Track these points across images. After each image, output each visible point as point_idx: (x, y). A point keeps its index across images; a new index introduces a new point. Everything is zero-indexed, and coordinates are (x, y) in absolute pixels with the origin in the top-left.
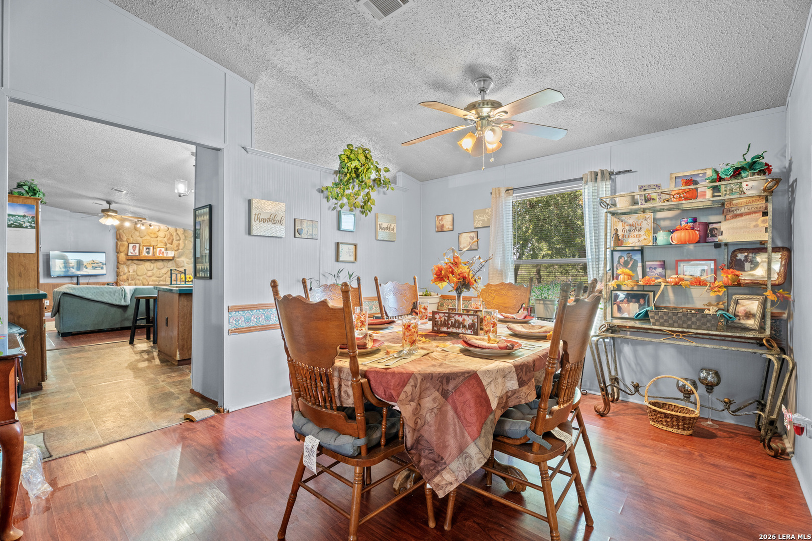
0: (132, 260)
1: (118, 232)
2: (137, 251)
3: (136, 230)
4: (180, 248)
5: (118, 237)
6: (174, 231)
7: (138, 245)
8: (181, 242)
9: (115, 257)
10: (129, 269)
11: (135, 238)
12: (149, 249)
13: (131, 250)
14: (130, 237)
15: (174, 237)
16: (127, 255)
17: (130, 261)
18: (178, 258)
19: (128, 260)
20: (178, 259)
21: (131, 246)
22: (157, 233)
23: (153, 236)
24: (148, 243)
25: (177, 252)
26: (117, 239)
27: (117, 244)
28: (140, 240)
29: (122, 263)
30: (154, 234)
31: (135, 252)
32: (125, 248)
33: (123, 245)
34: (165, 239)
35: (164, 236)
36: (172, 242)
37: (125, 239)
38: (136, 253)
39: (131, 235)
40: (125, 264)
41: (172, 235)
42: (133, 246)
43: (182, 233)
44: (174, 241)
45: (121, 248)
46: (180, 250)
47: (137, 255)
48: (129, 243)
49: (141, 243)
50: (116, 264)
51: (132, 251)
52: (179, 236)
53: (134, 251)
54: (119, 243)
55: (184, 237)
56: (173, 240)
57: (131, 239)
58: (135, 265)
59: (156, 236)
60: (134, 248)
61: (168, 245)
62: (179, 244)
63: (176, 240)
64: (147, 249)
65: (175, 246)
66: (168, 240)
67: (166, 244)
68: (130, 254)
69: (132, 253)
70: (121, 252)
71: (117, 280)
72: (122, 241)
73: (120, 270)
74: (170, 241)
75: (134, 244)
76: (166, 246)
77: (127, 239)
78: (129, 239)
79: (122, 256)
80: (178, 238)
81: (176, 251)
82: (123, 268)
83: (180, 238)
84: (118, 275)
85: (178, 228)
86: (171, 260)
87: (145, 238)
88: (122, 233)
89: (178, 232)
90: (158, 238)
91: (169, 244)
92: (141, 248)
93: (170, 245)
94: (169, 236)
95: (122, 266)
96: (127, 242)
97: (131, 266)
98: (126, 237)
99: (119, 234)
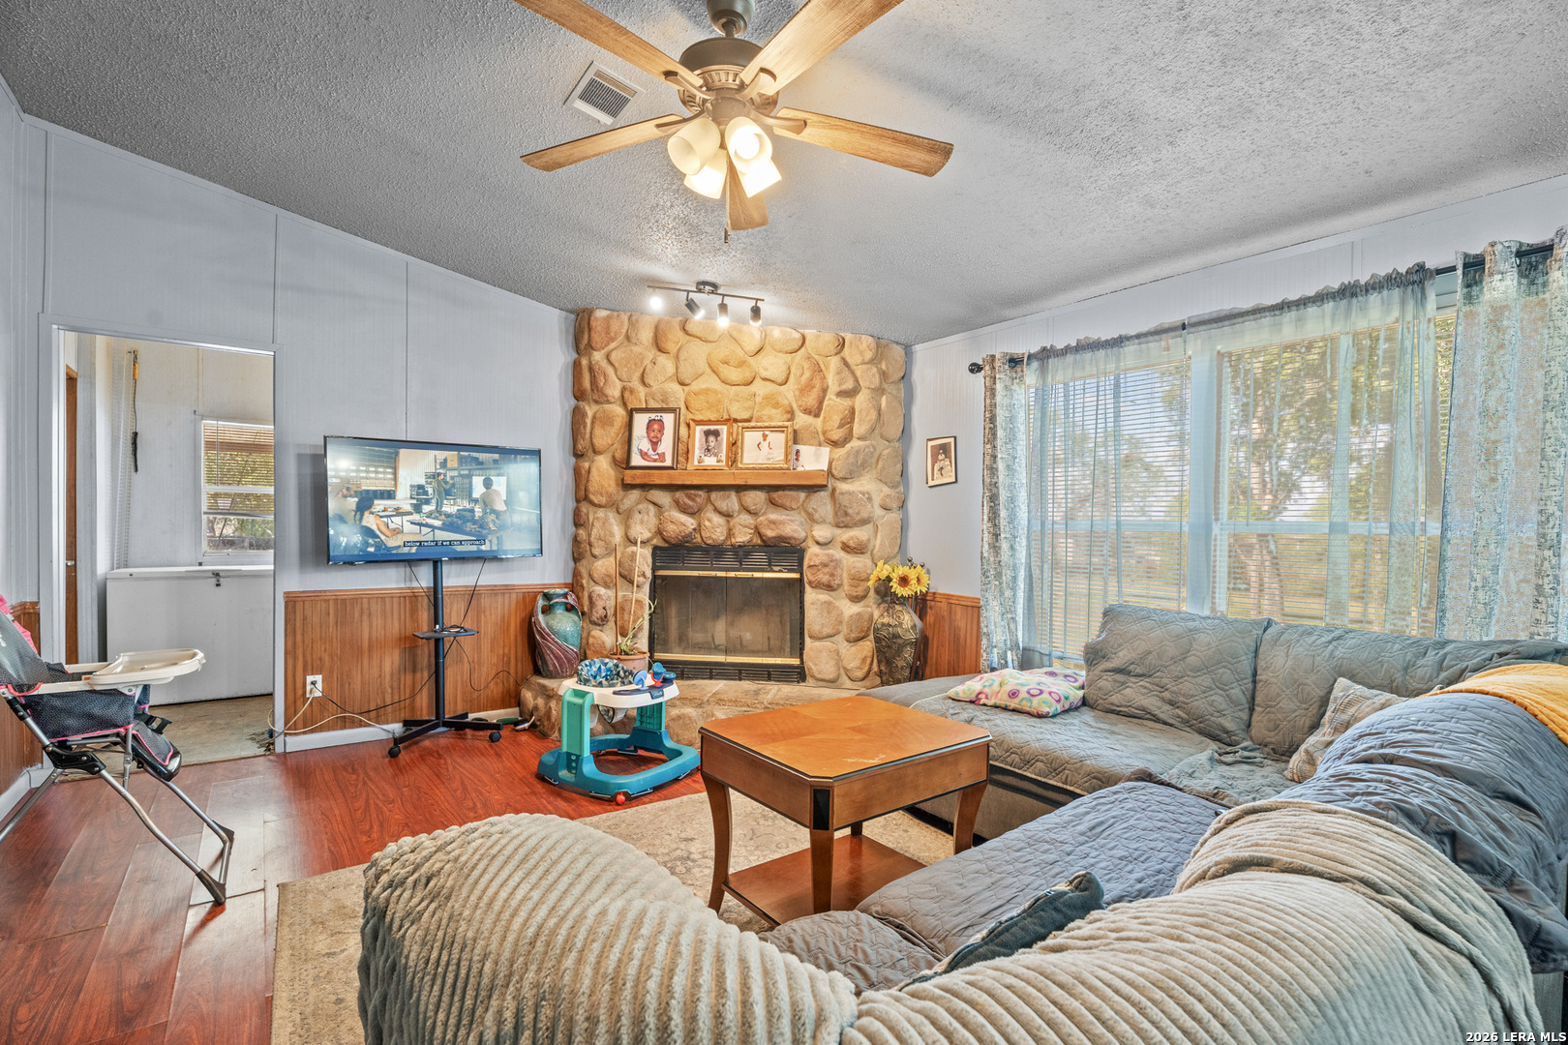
0: (645, 487)
1: (584, 362)
2: (666, 445)
3: (660, 350)
4: (858, 428)
5: (587, 383)
6: (832, 348)
7: (668, 419)
8: (861, 401)
9: (568, 478)
10: (627, 527)
11: (655, 387)
12: (716, 434)
13: (641, 441)
14: (636, 384)
15: (832, 380)
16: (624, 463)
17: (635, 494)
18: (844, 479)
19: (627, 487)
20: (843, 487)
21: (641, 421)
22: (751, 361)
23: (734, 375)
24: (710, 406)
25: (841, 452)
26: (579, 395)
27: (577, 416)
28: (677, 395)
29: (603, 500)
30: (742, 364)
31: (660, 450)
32: (613, 431)
33: (607, 421)
34: (789, 394)
35: (781, 378)
36: (821, 402)
37: (617, 393)
38: (662, 457)
39: (638, 374)
40: (613, 505)
41: (818, 370)
42: (651, 422)
43: (869, 355)
44: (831, 395)
45: (598, 431)
46: (855, 443)
47: (668, 463)
48: (631, 413)
49: (683, 410)
50: (572, 505)
51: (646, 446)
52: (853, 373)
53: (655, 444)
54: (590, 410)
55: (876, 381)
56: (825, 391)
57: (642, 391)
58: (652, 508)
59: (748, 375)
60: (655, 430)
61: (802, 420)
62: (852, 411)
63: (841, 394)
64: (707, 433)
65: (836, 420)
66: (805, 389)
67: (791, 414)
68: (636, 460)
69: (644, 455)
70: (596, 452)
71: (576, 574)
72: (601, 398)
73: (594, 532)
74: (811, 400)
75: (653, 416)
76: (791, 419)
77: (624, 389)
78: (632, 391)
79: (602, 470)
80: (849, 385)
81: (835, 444)
82: (605, 521)
83: (856, 380)
84: (579, 552)
85: (848, 337)
86: (813, 489)
87: (695, 386)
88: (604, 364)
89: (846, 353)
90: (760, 388)
91: (807, 411)
92: (683, 431)
93: (810, 419)
94: (807, 374)
95: (601, 513)
96: (625, 404)
97: (637, 517)
98: (619, 385)
99: (591, 369)
